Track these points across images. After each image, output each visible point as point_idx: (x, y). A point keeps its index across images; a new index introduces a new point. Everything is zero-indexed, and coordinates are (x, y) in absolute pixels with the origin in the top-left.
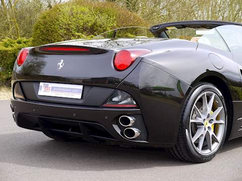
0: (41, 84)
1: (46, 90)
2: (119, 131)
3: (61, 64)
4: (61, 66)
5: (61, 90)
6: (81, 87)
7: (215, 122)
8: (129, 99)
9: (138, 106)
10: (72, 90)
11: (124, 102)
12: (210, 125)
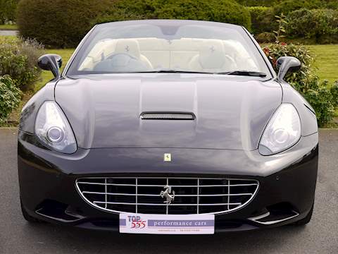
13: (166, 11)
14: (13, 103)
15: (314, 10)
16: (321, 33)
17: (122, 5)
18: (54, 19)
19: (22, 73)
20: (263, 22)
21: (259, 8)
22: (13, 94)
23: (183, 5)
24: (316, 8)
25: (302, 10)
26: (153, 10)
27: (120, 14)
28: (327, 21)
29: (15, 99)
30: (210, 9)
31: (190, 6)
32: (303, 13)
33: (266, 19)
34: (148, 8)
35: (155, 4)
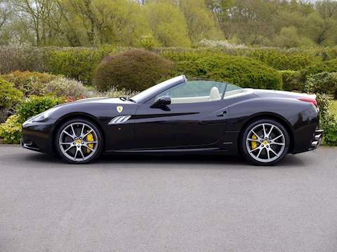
13: (216, 74)
15: (334, 73)
18: (128, 80)
20: (292, 82)
23: (228, 69)
24: (335, 71)
25: (323, 73)
26: (205, 73)
30: (250, 72)
31: (235, 70)
32: (325, 76)
33: (294, 80)
34: (201, 71)
35: (206, 68)
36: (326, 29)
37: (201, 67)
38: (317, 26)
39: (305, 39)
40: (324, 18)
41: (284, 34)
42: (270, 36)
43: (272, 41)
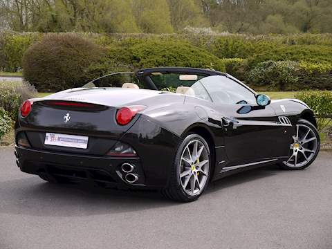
0: (47, 134)
1: (52, 140)
2: (121, 176)
3: (67, 118)
4: (67, 120)
5: (68, 140)
6: (86, 138)
7: (200, 169)
8: (130, 149)
9: (137, 155)
10: (78, 141)
11: (125, 152)
12: (196, 171)
13: (150, 62)
14: (5, 128)
15: (280, 62)
16: (283, 81)
17: (112, 56)
19: (16, 107)
20: (237, 71)
21: (236, 59)
22: (5, 122)
23: (164, 56)
24: (282, 60)
25: (268, 62)
26: (139, 60)
27: (109, 63)
28: (289, 72)
29: (7, 125)
30: (188, 60)
31: (171, 57)
32: (269, 65)
33: (240, 69)
34: (135, 58)
35: (140, 55)
36: (313, 17)
37: (135, 54)
38: (304, 14)
39: (290, 27)
40: (310, 6)
41: (270, 22)
42: (256, 24)
43: (258, 29)
